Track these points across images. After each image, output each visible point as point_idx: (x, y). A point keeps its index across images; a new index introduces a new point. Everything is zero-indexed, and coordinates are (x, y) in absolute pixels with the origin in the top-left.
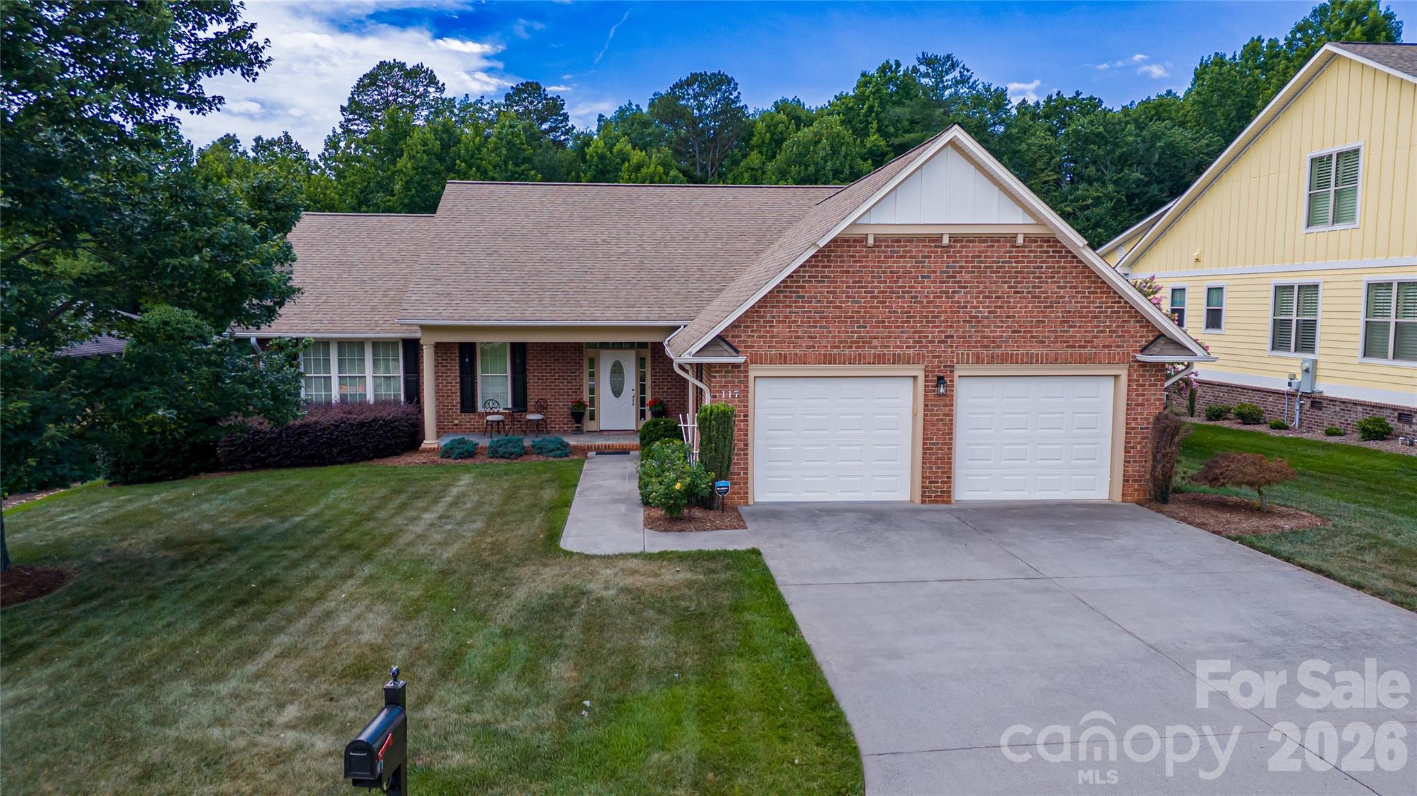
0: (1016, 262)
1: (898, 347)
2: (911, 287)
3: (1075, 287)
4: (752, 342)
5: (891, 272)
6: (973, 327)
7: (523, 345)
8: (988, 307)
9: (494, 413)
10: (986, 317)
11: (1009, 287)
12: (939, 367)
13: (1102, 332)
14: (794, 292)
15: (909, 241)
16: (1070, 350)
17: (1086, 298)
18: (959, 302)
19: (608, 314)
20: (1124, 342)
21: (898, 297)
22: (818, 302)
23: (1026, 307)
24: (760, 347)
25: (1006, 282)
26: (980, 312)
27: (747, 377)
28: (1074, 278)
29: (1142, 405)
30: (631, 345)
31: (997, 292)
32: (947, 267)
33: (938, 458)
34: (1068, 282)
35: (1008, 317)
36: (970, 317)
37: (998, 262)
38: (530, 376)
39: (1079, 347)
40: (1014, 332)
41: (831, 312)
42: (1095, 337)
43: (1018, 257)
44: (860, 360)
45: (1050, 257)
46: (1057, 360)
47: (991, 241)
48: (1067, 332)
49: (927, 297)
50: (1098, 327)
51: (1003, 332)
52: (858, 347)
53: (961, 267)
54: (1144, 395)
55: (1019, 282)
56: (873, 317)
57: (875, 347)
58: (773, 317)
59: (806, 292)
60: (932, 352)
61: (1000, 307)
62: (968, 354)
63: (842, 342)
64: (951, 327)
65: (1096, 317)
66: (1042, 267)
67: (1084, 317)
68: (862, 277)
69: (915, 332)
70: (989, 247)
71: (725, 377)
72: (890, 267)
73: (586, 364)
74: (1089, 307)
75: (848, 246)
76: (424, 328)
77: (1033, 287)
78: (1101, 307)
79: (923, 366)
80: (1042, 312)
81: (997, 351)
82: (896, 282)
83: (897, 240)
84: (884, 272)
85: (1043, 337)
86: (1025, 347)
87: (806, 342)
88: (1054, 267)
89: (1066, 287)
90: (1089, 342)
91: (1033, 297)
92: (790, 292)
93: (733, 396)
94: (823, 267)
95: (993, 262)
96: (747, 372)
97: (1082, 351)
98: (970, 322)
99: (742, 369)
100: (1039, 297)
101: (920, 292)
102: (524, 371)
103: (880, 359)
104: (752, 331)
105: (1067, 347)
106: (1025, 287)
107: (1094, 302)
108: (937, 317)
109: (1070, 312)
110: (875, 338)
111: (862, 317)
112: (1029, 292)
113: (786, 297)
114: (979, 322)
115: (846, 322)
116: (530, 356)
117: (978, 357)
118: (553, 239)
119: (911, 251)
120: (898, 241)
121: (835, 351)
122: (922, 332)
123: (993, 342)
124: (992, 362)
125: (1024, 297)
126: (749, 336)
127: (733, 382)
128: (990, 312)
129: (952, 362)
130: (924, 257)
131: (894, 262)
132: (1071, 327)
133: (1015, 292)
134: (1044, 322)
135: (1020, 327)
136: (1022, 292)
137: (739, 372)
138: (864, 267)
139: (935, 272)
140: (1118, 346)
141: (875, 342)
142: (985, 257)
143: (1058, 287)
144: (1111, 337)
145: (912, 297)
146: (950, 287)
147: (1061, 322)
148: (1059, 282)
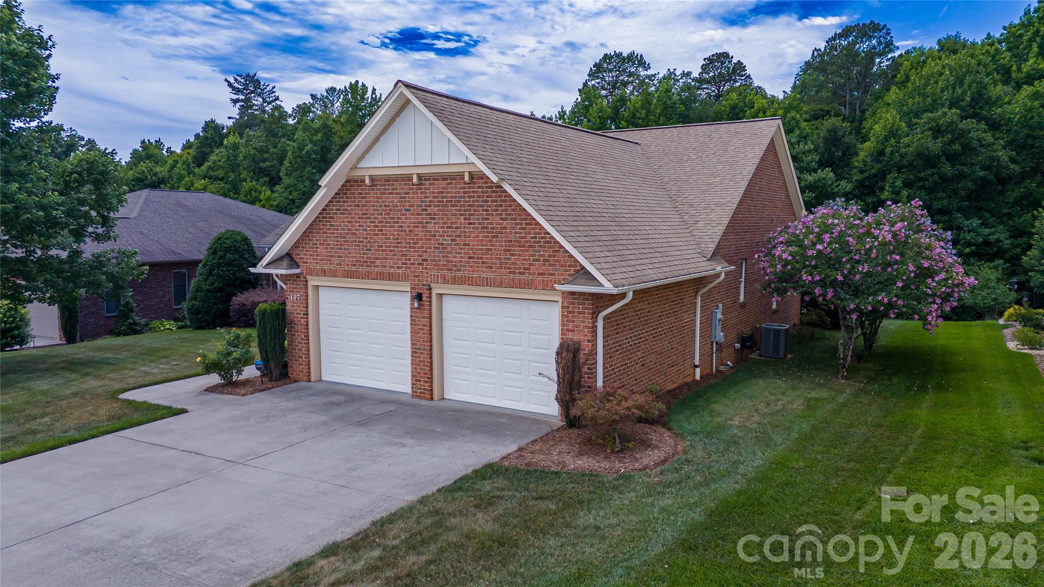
0: (469, 197)
1: (392, 267)
2: (399, 218)
3: (514, 219)
4: (306, 259)
5: (385, 206)
6: (440, 252)
8: (451, 236)
10: (450, 245)
11: (465, 219)
12: (418, 285)
13: (537, 260)
14: (328, 222)
15: (396, 181)
16: (512, 276)
17: (523, 228)
18: (430, 232)
20: (556, 270)
21: (391, 227)
22: (343, 229)
23: (477, 236)
24: (311, 263)
25: (462, 215)
26: (445, 240)
27: (307, 285)
28: (513, 210)
29: (573, 331)
31: (456, 223)
32: (421, 202)
33: (421, 361)
34: (509, 215)
35: (465, 245)
36: (439, 244)
37: (455, 197)
39: (520, 273)
40: (470, 258)
41: (350, 238)
42: (531, 265)
43: (469, 192)
44: (367, 276)
45: (494, 192)
46: (501, 284)
47: (450, 179)
48: (509, 259)
49: (409, 226)
50: (534, 255)
51: (462, 257)
52: (367, 266)
53: (431, 201)
54: (574, 322)
55: (472, 215)
56: (375, 242)
57: (377, 267)
58: (317, 240)
59: (335, 222)
60: (413, 272)
61: (458, 236)
62: (438, 276)
63: (357, 261)
64: (426, 252)
65: (531, 246)
66: (488, 201)
67: (522, 246)
68: (367, 210)
69: (403, 255)
70: (449, 184)
71: (292, 284)
72: (384, 202)
74: (526, 237)
75: (358, 186)
77: (483, 219)
78: (535, 238)
79: (409, 284)
80: (490, 241)
81: (459, 274)
82: (389, 214)
83: (388, 179)
84: (381, 206)
85: (492, 263)
86: (478, 271)
87: (336, 261)
88: (497, 201)
89: (507, 219)
90: (526, 269)
91: (483, 228)
92: (326, 221)
93: (297, 299)
94: (344, 202)
95: (452, 197)
96: (307, 281)
97: (522, 277)
98: (438, 248)
99: (302, 278)
100: (487, 228)
101: (404, 223)
103: (381, 277)
104: (308, 251)
105: (510, 273)
106: (477, 219)
107: (529, 233)
108: (416, 243)
109: (511, 241)
110: (378, 259)
111: (369, 242)
112: (480, 224)
113: (323, 225)
114: (444, 248)
115: (359, 246)
117: (445, 278)
119: (396, 189)
120: (388, 181)
121: (354, 268)
122: (406, 255)
123: (455, 266)
124: (454, 283)
125: (476, 228)
126: (304, 254)
127: (297, 288)
128: (452, 240)
129: (427, 281)
130: (405, 193)
131: (387, 198)
132: (512, 255)
133: (470, 223)
134: (491, 250)
135: (474, 253)
136: (475, 223)
137: (302, 281)
138: (368, 202)
139: (412, 206)
140: (550, 274)
141: (378, 262)
142: (447, 193)
143: (502, 219)
144: (544, 265)
145: (399, 227)
146: (423, 219)
147: (505, 250)
148: (501, 215)
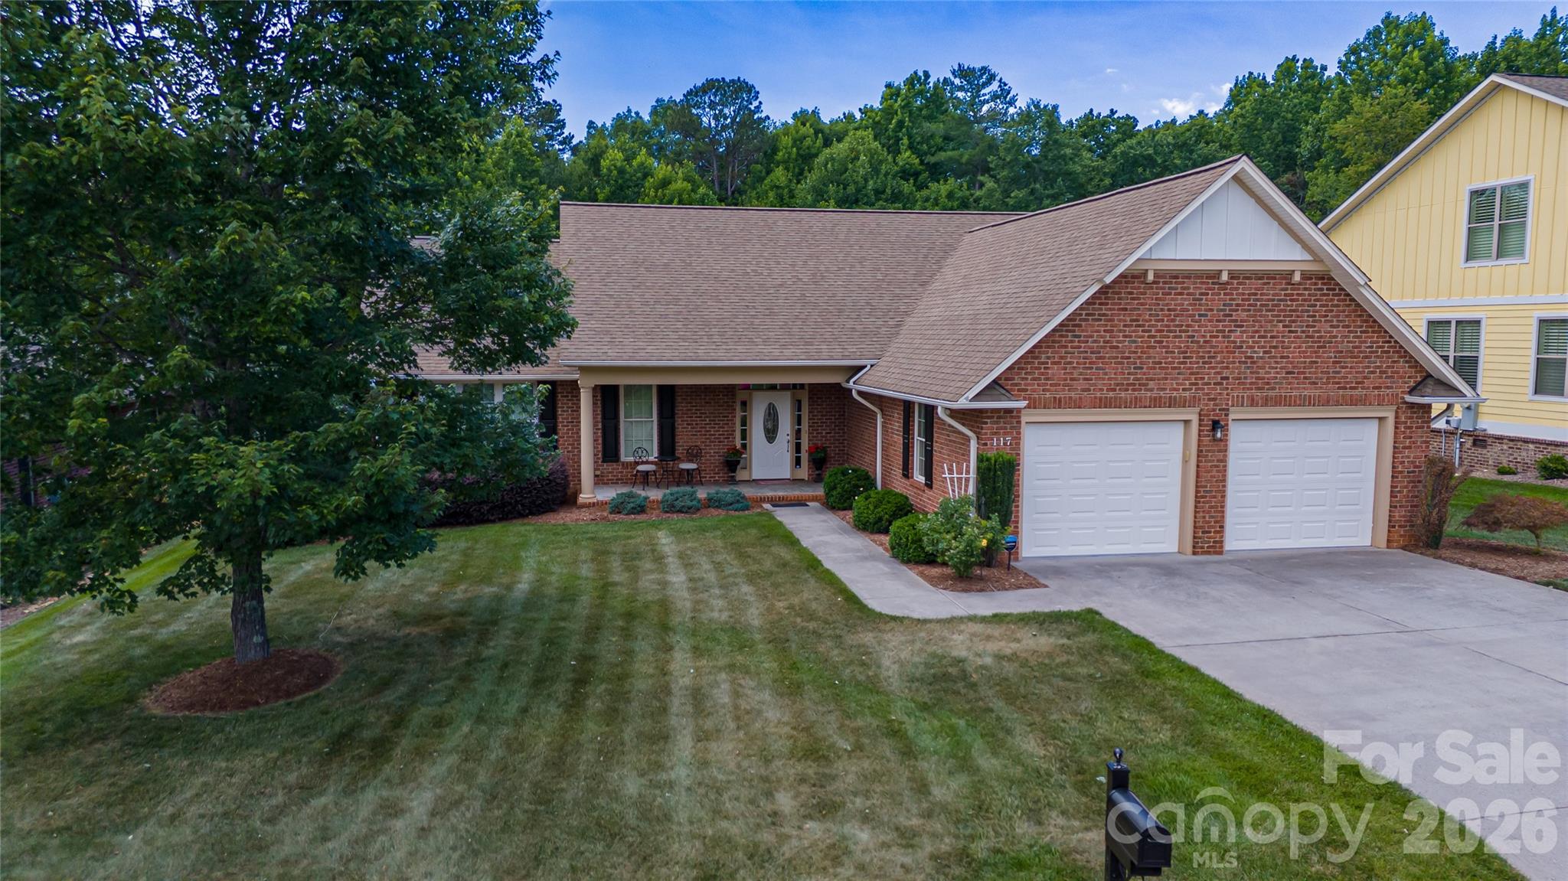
0: (1291, 300)
1: (1175, 389)
2: (1188, 326)
3: (1348, 326)
4: (1026, 385)
5: (1169, 310)
6: (1248, 368)
7: (672, 387)
8: (1263, 347)
9: (643, 463)
10: (1261, 358)
11: (1284, 326)
12: (1214, 410)
13: (1373, 372)
14: (1070, 331)
15: (1187, 277)
16: (1341, 392)
17: (1358, 337)
18: (1235, 342)
19: (787, 352)
20: (1394, 382)
21: (1175, 337)
22: (1095, 342)
23: (1300, 347)
24: (1034, 391)
25: (1281, 321)
26: (1255, 352)
27: (1019, 422)
28: (1347, 316)
29: (1410, 447)
30: (785, 387)
31: (1272, 331)
32: (1224, 305)
33: (1212, 507)
34: (1341, 321)
35: (1282, 357)
36: (1246, 357)
37: (1273, 300)
38: (678, 421)
39: (1351, 388)
40: (1287, 373)
41: (1108, 354)
42: (1365, 378)
43: (1293, 295)
44: (1136, 403)
45: (1324, 295)
46: (1328, 402)
47: (1268, 278)
48: (1339, 373)
49: (1204, 336)
50: (1369, 367)
51: (1277, 373)
52: (1134, 390)
53: (1237, 305)
54: (1411, 437)
55: (1294, 321)
56: (1149, 358)
57: (1151, 390)
58: (1048, 358)
59: (1083, 331)
60: (1208, 394)
61: (1274, 347)
62: (1243, 397)
63: (1118, 385)
64: (1227, 368)
65: (1367, 357)
66: (1315, 306)
67: (1355, 357)
68: (1140, 315)
69: (1192, 374)
70: (1265, 284)
71: (997, 423)
72: (1167, 305)
73: (738, 407)
74: (1360, 347)
75: (1126, 282)
76: (583, 369)
77: (1307, 326)
78: (1372, 347)
79: (1197, 410)
80: (1316, 352)
81: (1271, 393)
82: (1173, 320)
83: (1175, 276)
84: (1162, 310)
85: (1316, 378)
86: (1298, 388)
87: (1081, 384)
88: (1327, 306)
89: (1338, 326)
90: (1359, 383)
91: (1307, 337)
92: (1067, 331)
93: (1005, 444)
94: (1100, 304)
95: (1269, 300)
96: (1019, 417)
97: (1354, 392)
98: (1246, 363)
99: (1015, 414)
100: (1312, 337)
101: (1196, 331)
102: (673, 416)
103: (1156, 403)
104: (1026, 374)
105: (1339, 388)
106: (1299, 326)
107: (1365, 342)
108: (1214, 357)
109: (1342, 352)
110: (1152, 379)
111: (1139, 358)
112: (1303, 332)
113: (1061, 336)
114: (1254, 363)
115: (1123, 363)
116: (679, 399)
117: (1253, 400)
118: (698, 269)
119: (1189, 288)
120: (1176, 277)
121: (1111, 394)
122: (1198, 373)
123: (1268, 383)
124: (1266, 405)
125: (1298, 337)
126: (1023, 379)
127: (1005, 428)
128: (1265, 352)
129: (1227, 404)
130: (1201, 294)
131: (1172, 299)
132: (1343, 367)
133: (1290, 332)
134: (1316, 362)
135: (1294, 367)
136: (1296, 332)
137: (1012, 417)
138: (1142, 304)
139: (1212, 310)
140: (1388, 387)
141: (1151, 384)
142: (1261, 294)
143: (1332, 326)
144: (1381, 378)
145: (1189, 337)
146: (1225, 326)
147: (1334, 362)
148: (1332, 321)
